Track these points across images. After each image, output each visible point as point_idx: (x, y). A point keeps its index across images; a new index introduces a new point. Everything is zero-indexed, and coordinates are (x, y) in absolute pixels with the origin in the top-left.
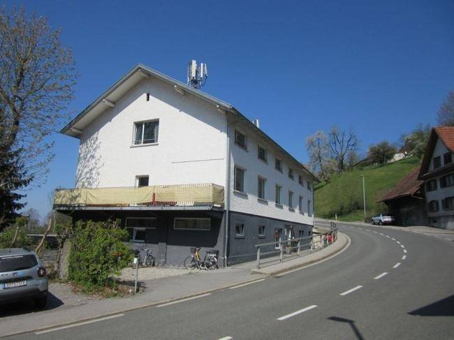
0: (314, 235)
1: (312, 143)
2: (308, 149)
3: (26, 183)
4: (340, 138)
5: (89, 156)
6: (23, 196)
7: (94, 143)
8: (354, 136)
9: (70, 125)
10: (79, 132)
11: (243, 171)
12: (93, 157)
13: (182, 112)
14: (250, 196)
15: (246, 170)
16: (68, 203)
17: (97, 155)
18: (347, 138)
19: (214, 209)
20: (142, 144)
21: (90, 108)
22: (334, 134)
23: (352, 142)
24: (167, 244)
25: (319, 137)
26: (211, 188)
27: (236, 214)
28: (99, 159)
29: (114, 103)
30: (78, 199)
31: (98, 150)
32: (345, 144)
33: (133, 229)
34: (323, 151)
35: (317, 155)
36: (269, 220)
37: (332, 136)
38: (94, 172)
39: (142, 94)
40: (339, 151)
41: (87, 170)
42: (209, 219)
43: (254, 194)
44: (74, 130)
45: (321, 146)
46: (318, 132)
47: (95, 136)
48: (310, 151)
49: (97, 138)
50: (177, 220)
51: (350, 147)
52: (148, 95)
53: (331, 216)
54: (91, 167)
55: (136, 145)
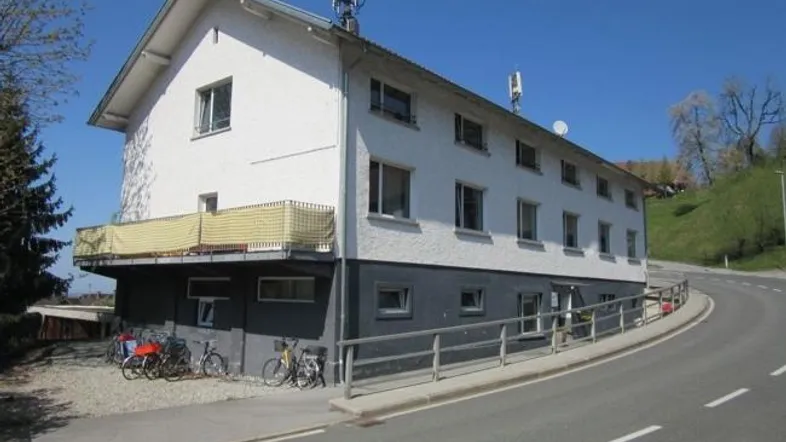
0: (648, 302)
1: (682, 118)
2: (675, 130)
3: (61, 219)
4: (745, 102)
5: (137, 162)
6: (65, 244)
7: (143, 139)
8: (779, 94)
9: (101, 108)
10: (121, 119)
11: (409, 173)
12: (141, 164)
13: (267, 56)
14: (427, 227)
15: (414, 169)
16: (89, 254)
17: (147, 162)
18: (759, 100)
19: (298, 257)
20: (211, 131)
21: (125, 70)
22: (732, 95)
23: (772, 106)
24: (246, 331)
25: (696, 103)
26: (288, 210)
27: (377, 267)
28: (149, 169)
29: (168, 57)
30: (102, 245)
31: (149, 151)
32: (758, 113)
33: (198, 301)
34: (706, 131)
35: (693, 140)
36: (497, 276)
37: (728, 99)
38: (143, 193)
39: (206, 32)
40: (745, 129)
41: (134, 190)
42: (312, 278)
43: (444, 220)
44: (108, 117)
45: (701, 121)
46: (693, 93)
47: (144, 125)
48: (678, 134)
49: (147, 129)
50: (263, 282)
51: (768, 118)
52: (216, 31)
53: (717, 261)
54: (139, 184)
55: (204, 134)
